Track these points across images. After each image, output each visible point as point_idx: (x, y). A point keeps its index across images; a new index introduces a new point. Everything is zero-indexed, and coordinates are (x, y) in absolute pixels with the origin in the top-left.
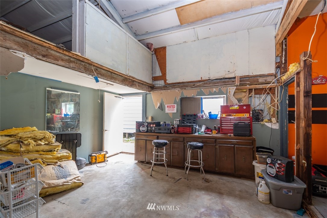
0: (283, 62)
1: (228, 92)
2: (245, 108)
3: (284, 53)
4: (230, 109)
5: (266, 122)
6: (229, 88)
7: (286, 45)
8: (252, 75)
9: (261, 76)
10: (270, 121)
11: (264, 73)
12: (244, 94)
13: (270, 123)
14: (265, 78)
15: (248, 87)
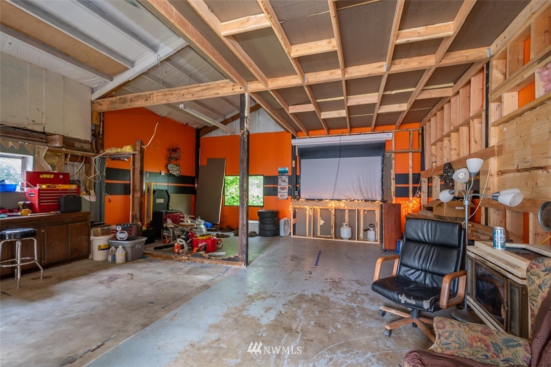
0: (101, 133)
1: (37, 152)
2: (61, 177)
3: (102, 124)
4: (41, 177)
5: (84, 195)
6: (37, 146)
7: (103, 116)
8: (67, 136)
9: (79, 141)
10: (88, 193)
11: (81, 138)
12: (57, 159)
13: (88, 196)
14: (81, 144)
15: (64, 151)
